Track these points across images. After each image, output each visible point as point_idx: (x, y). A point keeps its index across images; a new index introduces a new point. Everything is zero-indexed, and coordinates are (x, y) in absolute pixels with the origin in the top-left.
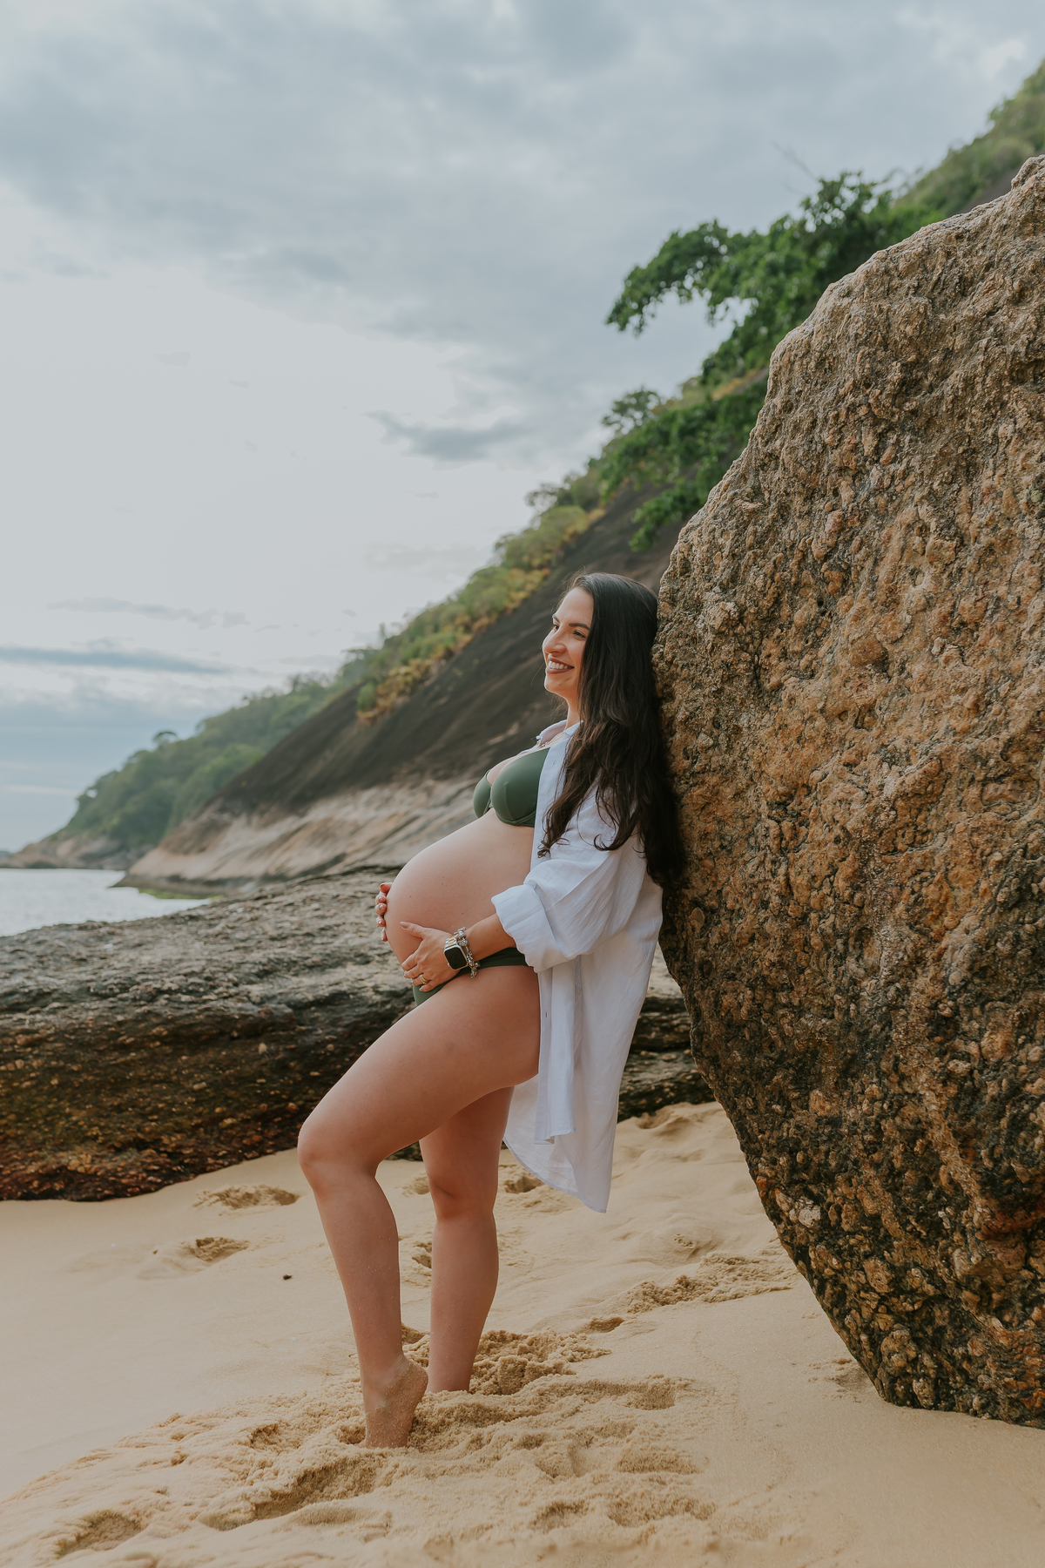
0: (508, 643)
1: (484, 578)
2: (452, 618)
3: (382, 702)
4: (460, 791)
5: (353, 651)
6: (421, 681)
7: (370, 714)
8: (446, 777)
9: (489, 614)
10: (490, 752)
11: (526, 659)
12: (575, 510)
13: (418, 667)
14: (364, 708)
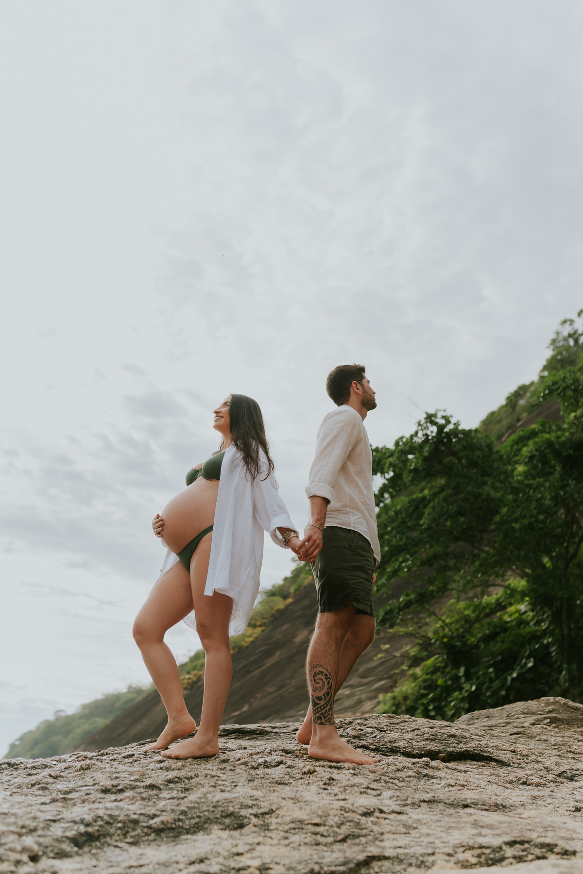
0: (243, 663)
6: (197, 682)
11: (252, 671)
12: (277, 599)
13: (195, 675)
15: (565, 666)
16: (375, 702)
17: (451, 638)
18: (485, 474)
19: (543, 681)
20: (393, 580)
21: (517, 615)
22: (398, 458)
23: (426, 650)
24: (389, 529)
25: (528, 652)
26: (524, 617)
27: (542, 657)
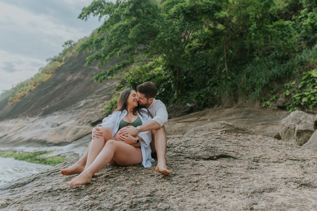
0: (44, 89)
1: (38, 75)
2: (31, 83)
3: (14, 101)
4: (36, 120)
5: (4, 91)
6: (24, 96)
7: (11, 103)
8: (32, 117)
9: (40, 83)
10: (43, 111)
11: (49, 92)
12: (57, 62)
13: (23, 93)
14: (10, 102)
15: (176, 91)
16: (103, 104)
17: (134, 80)
18: (154, 17)
19: (168, 96)
20: (111, 58)
21: (158, 72)
22: (120, 9)
23: (123, 84)
24: (113, 38)
25: (163, 86)
26: (160, 72)
27: (168, 88)
